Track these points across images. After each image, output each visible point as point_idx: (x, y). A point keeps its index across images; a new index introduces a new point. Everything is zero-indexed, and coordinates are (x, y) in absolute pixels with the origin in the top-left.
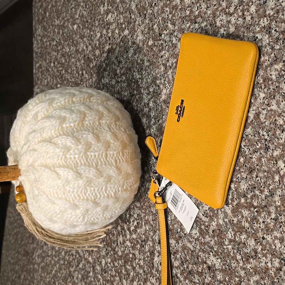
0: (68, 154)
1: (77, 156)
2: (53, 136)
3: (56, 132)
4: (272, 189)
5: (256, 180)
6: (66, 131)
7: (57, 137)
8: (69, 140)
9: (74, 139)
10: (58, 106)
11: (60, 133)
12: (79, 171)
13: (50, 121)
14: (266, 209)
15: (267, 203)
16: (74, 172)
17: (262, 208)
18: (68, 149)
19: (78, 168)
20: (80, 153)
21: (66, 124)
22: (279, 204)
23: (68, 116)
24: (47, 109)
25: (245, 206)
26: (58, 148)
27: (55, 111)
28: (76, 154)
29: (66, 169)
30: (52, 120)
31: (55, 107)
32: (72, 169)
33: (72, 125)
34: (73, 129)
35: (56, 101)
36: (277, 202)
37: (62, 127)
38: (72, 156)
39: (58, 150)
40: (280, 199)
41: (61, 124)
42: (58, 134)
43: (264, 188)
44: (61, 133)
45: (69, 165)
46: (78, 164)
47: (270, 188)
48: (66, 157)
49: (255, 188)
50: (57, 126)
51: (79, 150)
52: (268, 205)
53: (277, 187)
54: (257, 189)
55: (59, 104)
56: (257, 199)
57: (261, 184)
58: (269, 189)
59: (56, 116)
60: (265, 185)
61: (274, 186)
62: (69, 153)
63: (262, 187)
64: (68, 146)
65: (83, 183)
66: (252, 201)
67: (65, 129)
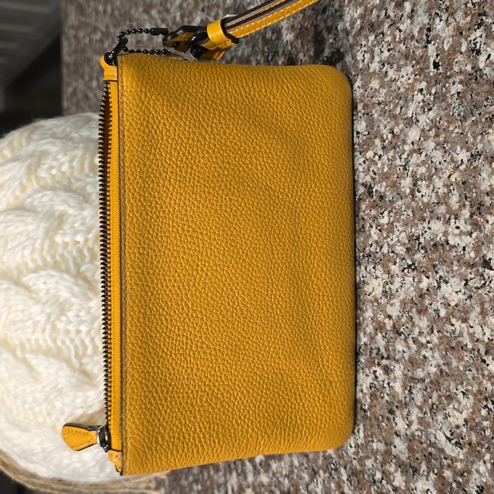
0: (61, 321)
1: (84, 328)
2: (27, 264)
3: (36, 256)
6: (62, 256)
7: (36, 270)
8: (66, 284)
9: (80, 282)
10: (53, 176)
11: (44, 260)
12: (89, 368)
13: (23, 221)
16: (73, 369)
18: (63, 308)
19: (84, 360)
20: (92, 322)
21: (64, 234)
23: (71, 211)
24: (21, 184)
26: (37, 301)
27: (40, 194)
28: (81, 322)
29: (52, 360)
30: (29, 220)
31: (44, 178)
32: (68, 361)
33: (80, 238)
34: (80, 251)
35: (49, 162)
37: (53, 244)
38: (72, 328)
39: (35, 309)
41: (49, 234)
42: (40, 263)
44: (49, 259)
45: (63, 347)
46: (85, 348)
48: (54, 328)
50: (39, 241)
51: (92, 311)
55: (54, 172)
59: (39, 210)
62: (63, 318)
64: (61, 299)
65: (97, 398)
67: (60, 251)
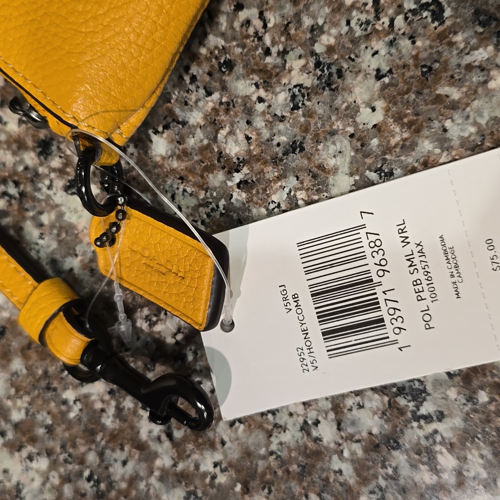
4: (330, 49)
5: (237, 25)
14: (296, 160)
15: (306, 129)
17: (276, 161)
22: (378, 117)
25: (173, 171)
36: (365, 112)
40: (384, 87)
43: (283, 53)
47: (319, 48)
49: (230, 65)
52: (309, 137)
53: (358, 32)
54: (239, 69)
56: (243, 124)
57: (267, 40)
58: (313, 53)
60: (289, 37)
61: (345, 29)
63: (274, 50)
66: (215, 139)
